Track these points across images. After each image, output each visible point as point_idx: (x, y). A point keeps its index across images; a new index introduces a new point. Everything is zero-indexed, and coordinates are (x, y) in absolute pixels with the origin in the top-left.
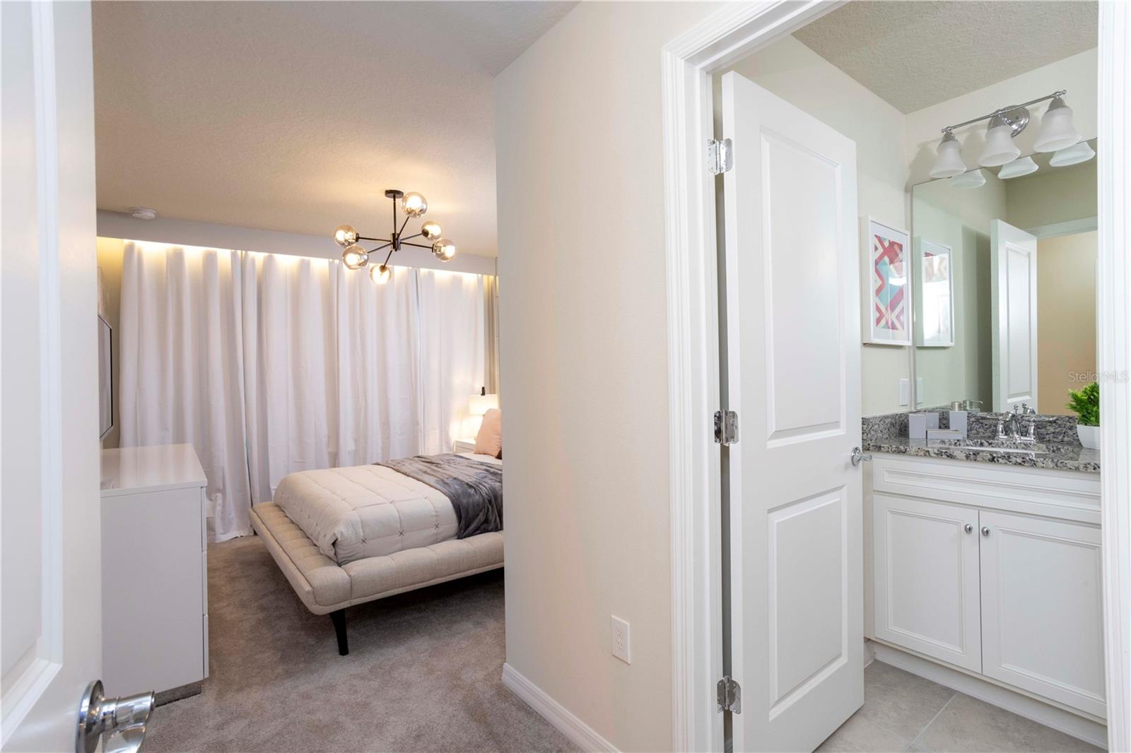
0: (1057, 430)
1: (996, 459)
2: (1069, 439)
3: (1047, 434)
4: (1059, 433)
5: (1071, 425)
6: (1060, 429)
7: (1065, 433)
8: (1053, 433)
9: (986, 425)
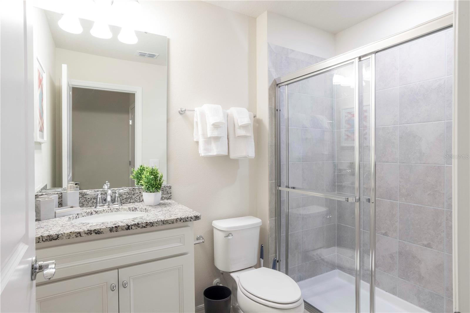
0: (127, 197)
1: (130, 228)
2: (133, 201)
3: (123, 199)
4: (129, 198)
5: (134, 192)
6: (129, 195)
7: (131, 198)
8: (126, 198)
9: (88, 199)
